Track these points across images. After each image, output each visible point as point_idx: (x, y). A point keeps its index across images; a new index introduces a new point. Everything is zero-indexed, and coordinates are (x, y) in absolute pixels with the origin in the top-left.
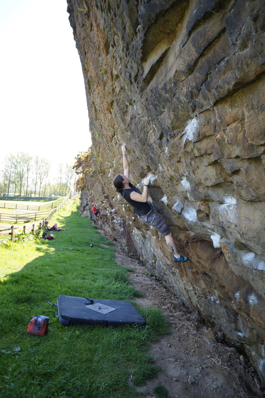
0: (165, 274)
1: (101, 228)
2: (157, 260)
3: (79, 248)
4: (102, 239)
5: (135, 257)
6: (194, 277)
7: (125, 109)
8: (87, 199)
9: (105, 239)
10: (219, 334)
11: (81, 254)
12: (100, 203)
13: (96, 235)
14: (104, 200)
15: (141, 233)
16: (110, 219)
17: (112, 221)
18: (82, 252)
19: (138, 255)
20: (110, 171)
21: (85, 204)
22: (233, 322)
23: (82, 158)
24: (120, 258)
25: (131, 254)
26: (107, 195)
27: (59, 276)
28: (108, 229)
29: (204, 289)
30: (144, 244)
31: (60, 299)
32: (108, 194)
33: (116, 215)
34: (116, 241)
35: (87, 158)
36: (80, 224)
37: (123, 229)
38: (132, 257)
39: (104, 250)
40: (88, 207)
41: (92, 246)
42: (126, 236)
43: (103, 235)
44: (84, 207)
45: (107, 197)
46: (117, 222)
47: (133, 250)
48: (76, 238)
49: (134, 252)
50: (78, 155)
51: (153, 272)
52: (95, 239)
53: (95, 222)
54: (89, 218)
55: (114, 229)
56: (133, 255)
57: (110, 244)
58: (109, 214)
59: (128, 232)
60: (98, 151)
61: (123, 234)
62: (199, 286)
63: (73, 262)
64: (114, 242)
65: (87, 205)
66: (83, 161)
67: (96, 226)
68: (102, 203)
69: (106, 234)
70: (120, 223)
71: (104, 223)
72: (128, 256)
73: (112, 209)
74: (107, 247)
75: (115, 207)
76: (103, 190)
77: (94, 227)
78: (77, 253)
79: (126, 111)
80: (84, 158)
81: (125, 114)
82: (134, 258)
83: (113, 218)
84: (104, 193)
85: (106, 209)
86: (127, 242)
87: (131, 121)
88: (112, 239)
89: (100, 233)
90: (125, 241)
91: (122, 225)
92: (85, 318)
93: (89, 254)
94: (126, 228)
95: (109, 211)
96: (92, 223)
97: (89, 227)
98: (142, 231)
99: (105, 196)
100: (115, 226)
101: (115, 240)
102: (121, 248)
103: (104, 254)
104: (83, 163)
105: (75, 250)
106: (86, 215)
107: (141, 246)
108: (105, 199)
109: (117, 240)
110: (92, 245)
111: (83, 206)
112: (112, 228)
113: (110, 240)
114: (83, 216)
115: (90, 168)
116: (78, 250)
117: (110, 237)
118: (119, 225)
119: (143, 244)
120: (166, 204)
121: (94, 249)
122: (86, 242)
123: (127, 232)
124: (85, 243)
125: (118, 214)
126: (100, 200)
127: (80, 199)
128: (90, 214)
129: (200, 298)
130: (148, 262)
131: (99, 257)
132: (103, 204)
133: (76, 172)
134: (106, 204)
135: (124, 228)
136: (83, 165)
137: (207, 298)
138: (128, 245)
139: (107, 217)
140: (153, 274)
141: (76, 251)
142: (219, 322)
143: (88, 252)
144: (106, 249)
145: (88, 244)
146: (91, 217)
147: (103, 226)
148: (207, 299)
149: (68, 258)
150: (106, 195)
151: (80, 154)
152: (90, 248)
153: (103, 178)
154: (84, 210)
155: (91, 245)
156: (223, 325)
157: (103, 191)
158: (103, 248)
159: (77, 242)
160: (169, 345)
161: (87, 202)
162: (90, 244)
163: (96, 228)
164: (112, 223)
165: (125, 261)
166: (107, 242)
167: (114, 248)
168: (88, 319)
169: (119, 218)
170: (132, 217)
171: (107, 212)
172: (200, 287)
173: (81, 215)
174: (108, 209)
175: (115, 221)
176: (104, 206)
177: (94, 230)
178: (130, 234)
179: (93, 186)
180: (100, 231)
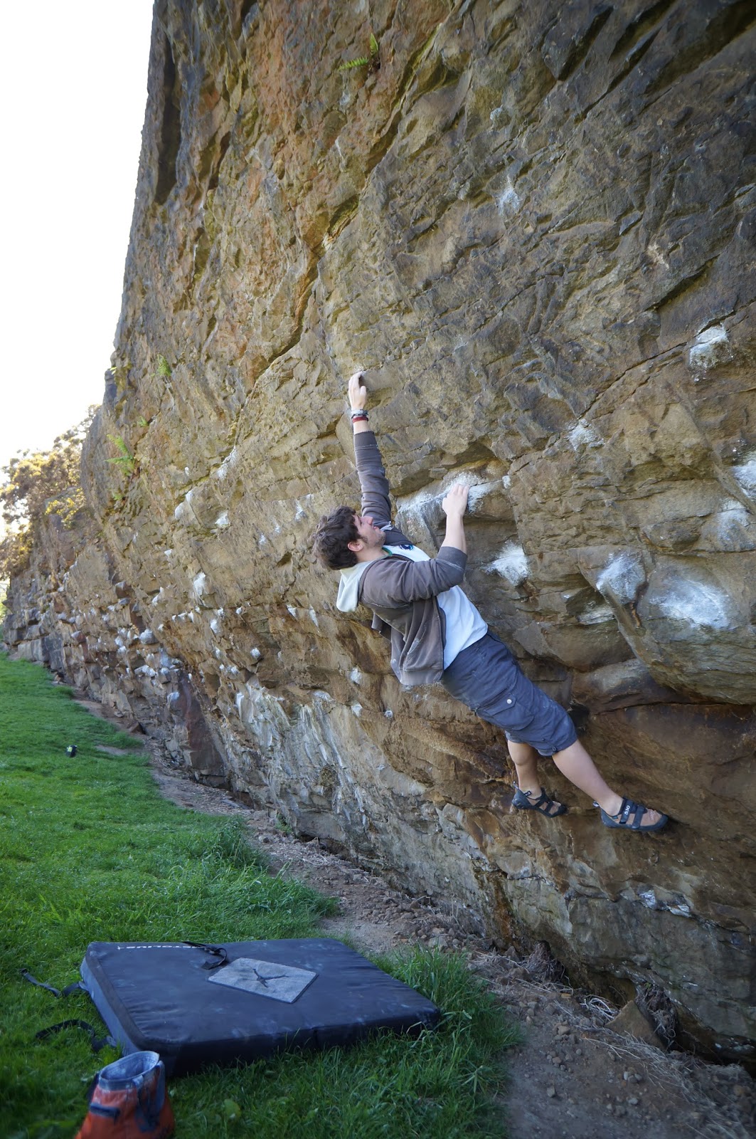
0: (372, 827)
1: (86, 695)
2: (338, 783)
3: (29, 762)
4: (98, 728)
5: (219, 781)
6: (574, 832)
7: (428, 221)
8: (33, 604)
9: (110, 730)
10: (661, 1018)
11: (44, 781)
12: (94, 612)
13: (77, 717)
14: (111, 603)
15: (282, 699)
16: (127, 662)
17: (133, 670)
18: (45, 774)
19: (227, 773)
20: (188, 497)
21: (27, 618)
22: (743, 976)
23: (33, 467)
24: (173, 787)
25: (204, 772)
26: (125, 585)
27: (21, 864)
28: (112, 697)
29: (614, 869)
30: (288, 734)
31: (101, 960)
32: (129, 583)
33: (154, 648)
34: (144, 732)
35: (48, 468)
36: (13, 683)
37: (177, 694)
38: (204, 781)
39: (114, 764)
40: (35, 629)
41: (73, 754)
42: (187, 715)
43: (99, 716)
44: (21, 630)
45: (125, 593)
46: (152, 672)
47: (208, 760)
48: (9, 727)
49: (211, 766)
50: (14, 461)
51: (310, 825)
52: (75, 731)
53: (61, 675)
54: (42, 664)
55: (137, 696)
56: (207, 776)
57: (126, 744)
58: (123, 649)
59: (194, 702)
60: (141, 431)
61: (177, 708)
62: (590, 858)
63: (35, 810)
64: (139, 737)
65: (34, 622)
66: (38, 478)
67: (67, 688)
68: (102, 611)
69: (106, 711)
70: (167, 675)
71: (97, 679)
72: (193, 779)
73: (142, 630)
74: (119, 753)
75: (152, 625)
76: (112, 567)
77: (62, 692)
78: (30, 778)
79: (433, 226)
80: (40, 469)
81: (417, 244)
82: (211, 785)
83: (140, 661)
84: (115, 580)
85: (113, 631)
86: (191, 735)
87: (455, 261)
88: (131, 729)
89: (87, 710)
90: (182, 732)
91: (175, 681)
92: (235, 1033)
93: (71, 778)
94: (187, 691)
95: (124, 639)
96: (52, 680)
97: (46, 691)
98: (285, 693)
99: (118, 590)
100: (143, 686)
101: (141, 729)
102: (164, 756)
103: (119, 775)
104: (34, 485)
105: (20, 768)
106: (29, 656)
107: (270, 743)
108: (119, 597)
109: (148, 729)
110: (74, 748)
111: (17, 625)
112: (131, 693)
113: (125, 732)
114: (16, 657)
115: (69, 500)
116: (28, 769)
117: (122, 723)
118: (164, 679)
119: (278, 737)
120: (513, 582)
121: (84, 762)
122: (49, 739)
123: (189, 703)
124: (48, 743)
125: (162, 645)
126: (93, 602)
127: (4, 603)
128: (45, 652)
129: (583, 899)
130: (295, 794)
131: (109, 787)
132: (105, 618)
133: (6, 516)
134: (118, 613)
135: (181, 689)
136: (35, 490)
137: (621, 897)
138: (194, 745)
139: (114, 658)
140: (310, 832)
141: (23, 773)
142: (666, 978)
143: (65, 772)
144: (120, 760)
145: (57, 747)
146: (47, 662)
147: (94, 687)
148: (622, 902)
149: (12, 798)
150: (121, 585)
151: (20, 456)
152: (69, 760)
153: (123, 530)
154: (20, 638)
155: (70, 749)
156: (685, 986)
157: (111, 572)
158: (107, 757)
159: (17, 744)
160: (551, 1092)
161: (34, 612)
162: (65, 748)
163: (71, 695)
164: (135, 677)
165: (189, 794)
166: (116, 737)
167: (142, 756)
168: (247, 1034)
169: (164, 660)
170: (253, 647)
171: (118, 641)
172: (594, 863)
173: (8, 654)
174: (123, 630)
175: (145, 668)
176: (106, 623)
177: (65, 702)
178: (199, 709)
179: (71, 559)
180: (85, 704)
